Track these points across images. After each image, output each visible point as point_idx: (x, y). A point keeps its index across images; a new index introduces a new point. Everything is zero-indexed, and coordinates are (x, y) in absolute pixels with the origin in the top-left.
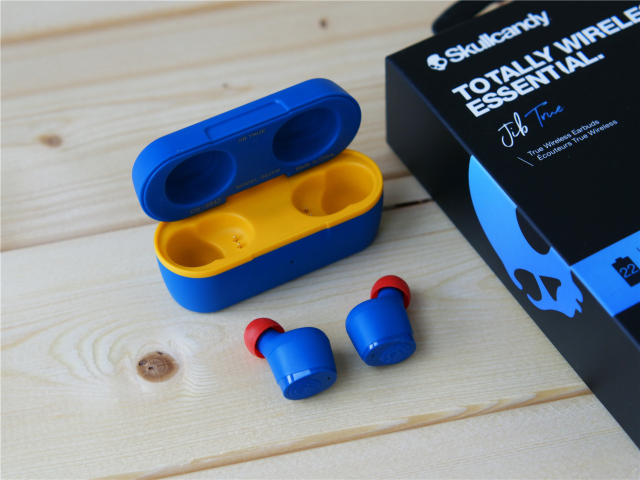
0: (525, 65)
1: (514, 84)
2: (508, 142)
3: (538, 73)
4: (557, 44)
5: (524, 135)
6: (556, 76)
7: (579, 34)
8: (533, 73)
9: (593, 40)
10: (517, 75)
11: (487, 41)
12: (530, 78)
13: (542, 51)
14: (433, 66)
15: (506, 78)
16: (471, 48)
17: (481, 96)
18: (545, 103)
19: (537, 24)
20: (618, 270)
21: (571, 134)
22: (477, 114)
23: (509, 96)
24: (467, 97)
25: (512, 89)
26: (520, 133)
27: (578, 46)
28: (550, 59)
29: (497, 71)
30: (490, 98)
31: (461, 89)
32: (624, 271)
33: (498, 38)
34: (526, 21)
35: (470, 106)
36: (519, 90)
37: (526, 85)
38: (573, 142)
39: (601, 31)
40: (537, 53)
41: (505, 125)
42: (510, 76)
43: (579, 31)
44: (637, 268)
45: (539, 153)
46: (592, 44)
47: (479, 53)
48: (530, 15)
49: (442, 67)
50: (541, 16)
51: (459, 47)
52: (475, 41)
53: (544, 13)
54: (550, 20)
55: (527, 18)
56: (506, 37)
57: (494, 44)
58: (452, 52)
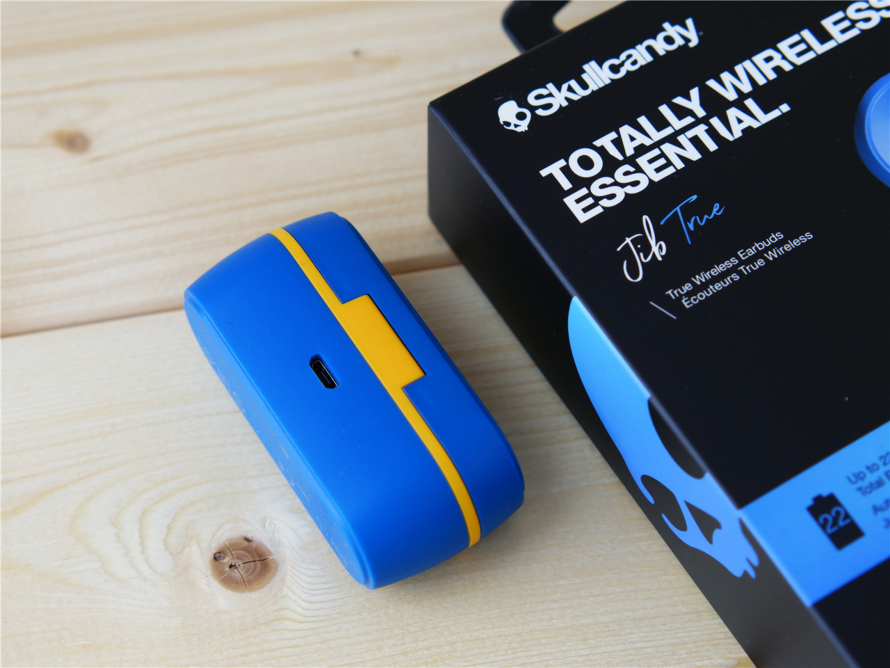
0: (660, 123)
1: (642, 161)
2: (634, 274)
3: (681, 138)
4: (712, 83)
5: (660, 259)
6: (712, 146)
7: (747, 64)
8: (672, 139)
9: (772, 76)
10: (648, 142)
11: (597, 76)
12: (668, 148)
13: (688, 98)
14: (508, 124)
15: (629, 152)
16: (570, 89)
17: (587, 182)
18: (694, 197)
19: (679, 42)
20: (817, 519)
21: (738, 258)
22: (582, 218)
23: (635, 184)
24: (566, 184)
25: (639, 170)
26: (654, 257)
27: (746, 88)
28: (701, 113)
29: (613, 135)
30: (603, 186)
31: (554, 169)
32: (826, 520)
33: (614, 69)
34: (661, 36)
35: (570, 201)
36: (650, 173)
37: (662, 161)
38: (740, 273)
39: (784, 58)
40: (679, 101)
41: (628, 240)
42: (636, 143)
43: (749, 56)
44: (847, 516)
45: (686, 295)
46: (769, 83)
47: (584, 98)
48: (666, 25)
49: (523, 126)
50: (685, 27)
51: (551, 86)
52: (577, 75)
53: (689, 22)
54: (699, 37)
55: (663, 30)
56: (628, 67)
57: (608, 82)
58: (539, 97)
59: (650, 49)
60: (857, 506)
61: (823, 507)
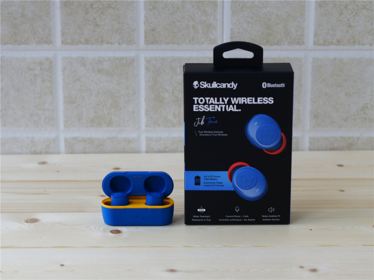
0: (218, 101)
1: (211, 106)
2: (196, 125)
3: (220, 106)
4: (232, 99)
5: (201, 125)
6: (223, 110)
7: (240, 98)
8: (218, 105)
9: (242, 103)
10: (214, 103)
11: (215, 85)
12: (216, 106)
13: (226, 99)
14: (194, 85)
15: (210, 103)
16: (208, 85)
17: (199, 104)
18: (214, 117)
19: (232, 87)
20: (195, 179)
21: (213, 132)
22: (194, 110)
23: (207, 109)
24: (196, 102)
25: (209, 107)
26: (201, 124)
27: (237, 103)
28: (226, 103)
29: (209, 98)
30: (201, 107)
31: (196, 99)
32: (196, 180)
33: (218, 86)
34: (230, 84)
35: (194, 106)
36: (210, 109)
37: (214, 108)
38: (212, 135)
39: (247, 101)
40: (224, 98)
41: (199, 119)
42: (212, 102)
43: (241, 97)
44: (200, 181)
45: (201, 133)
46: (241, 104)
47: (209, 88)
48: (233, 82)
49: (196, 87)
50: (235, 85)
51: (206, 82)
52: (211, 83)
53: (237, 84)
54: (236, 88)
55: (231, 83)
56: (221, 87)
57: (215, 87)
58: (202, 83)
59: (227, 85)
60: (202, 181)
61: (197, 178)
